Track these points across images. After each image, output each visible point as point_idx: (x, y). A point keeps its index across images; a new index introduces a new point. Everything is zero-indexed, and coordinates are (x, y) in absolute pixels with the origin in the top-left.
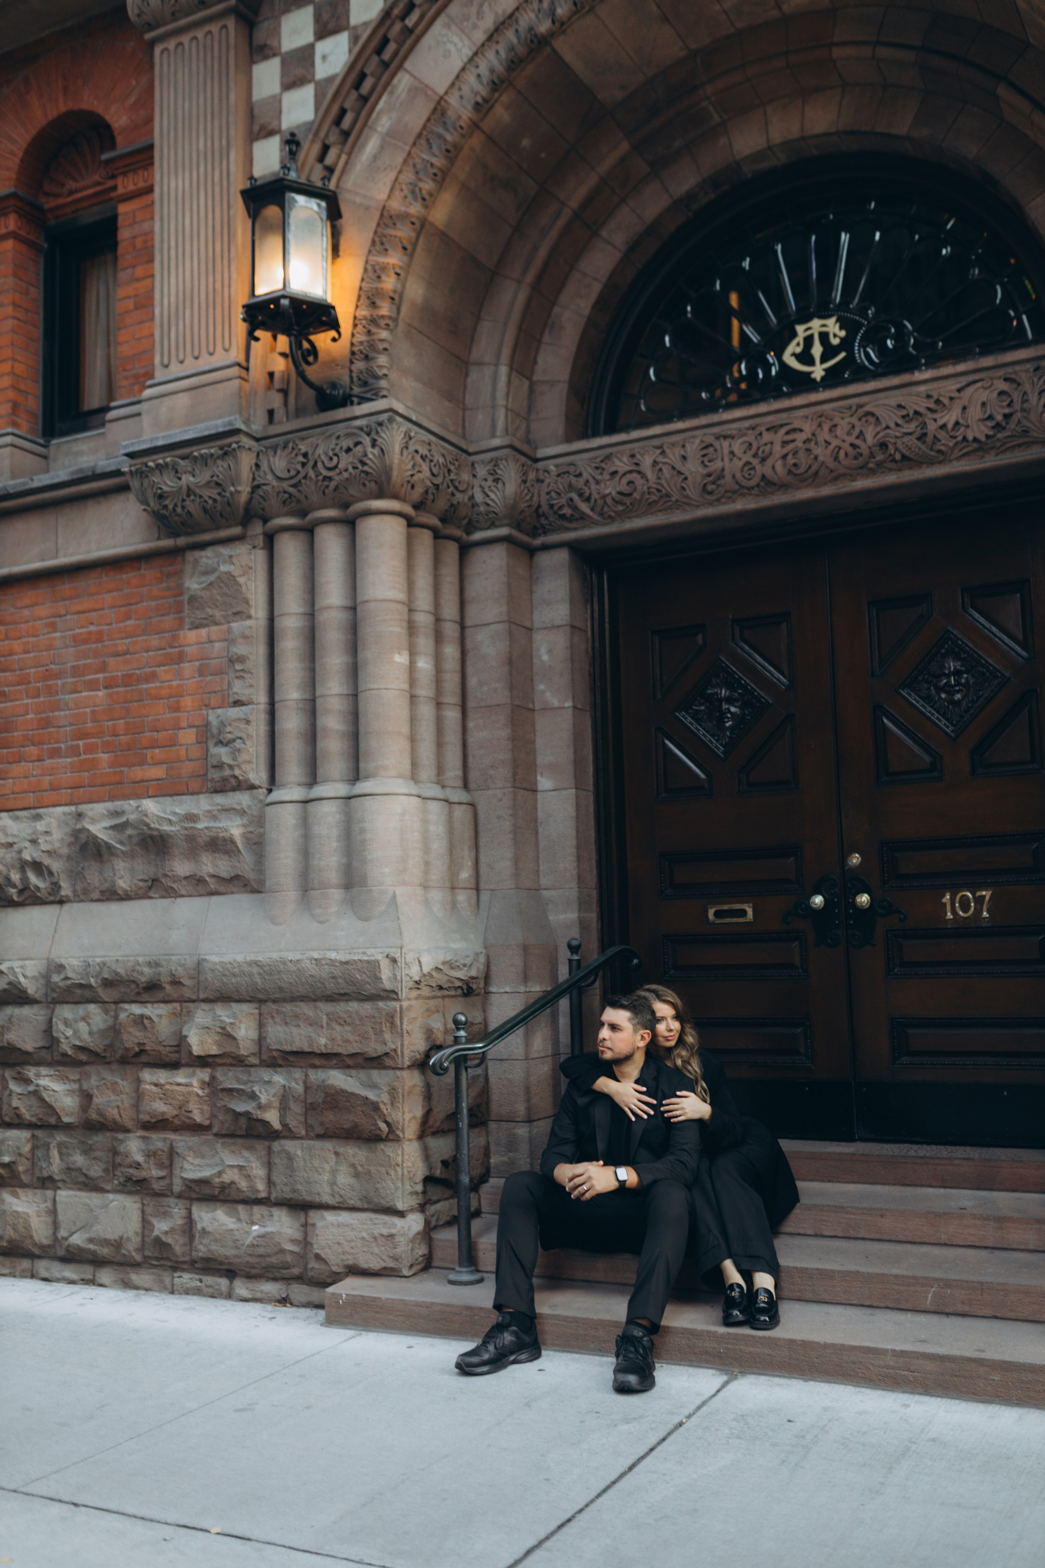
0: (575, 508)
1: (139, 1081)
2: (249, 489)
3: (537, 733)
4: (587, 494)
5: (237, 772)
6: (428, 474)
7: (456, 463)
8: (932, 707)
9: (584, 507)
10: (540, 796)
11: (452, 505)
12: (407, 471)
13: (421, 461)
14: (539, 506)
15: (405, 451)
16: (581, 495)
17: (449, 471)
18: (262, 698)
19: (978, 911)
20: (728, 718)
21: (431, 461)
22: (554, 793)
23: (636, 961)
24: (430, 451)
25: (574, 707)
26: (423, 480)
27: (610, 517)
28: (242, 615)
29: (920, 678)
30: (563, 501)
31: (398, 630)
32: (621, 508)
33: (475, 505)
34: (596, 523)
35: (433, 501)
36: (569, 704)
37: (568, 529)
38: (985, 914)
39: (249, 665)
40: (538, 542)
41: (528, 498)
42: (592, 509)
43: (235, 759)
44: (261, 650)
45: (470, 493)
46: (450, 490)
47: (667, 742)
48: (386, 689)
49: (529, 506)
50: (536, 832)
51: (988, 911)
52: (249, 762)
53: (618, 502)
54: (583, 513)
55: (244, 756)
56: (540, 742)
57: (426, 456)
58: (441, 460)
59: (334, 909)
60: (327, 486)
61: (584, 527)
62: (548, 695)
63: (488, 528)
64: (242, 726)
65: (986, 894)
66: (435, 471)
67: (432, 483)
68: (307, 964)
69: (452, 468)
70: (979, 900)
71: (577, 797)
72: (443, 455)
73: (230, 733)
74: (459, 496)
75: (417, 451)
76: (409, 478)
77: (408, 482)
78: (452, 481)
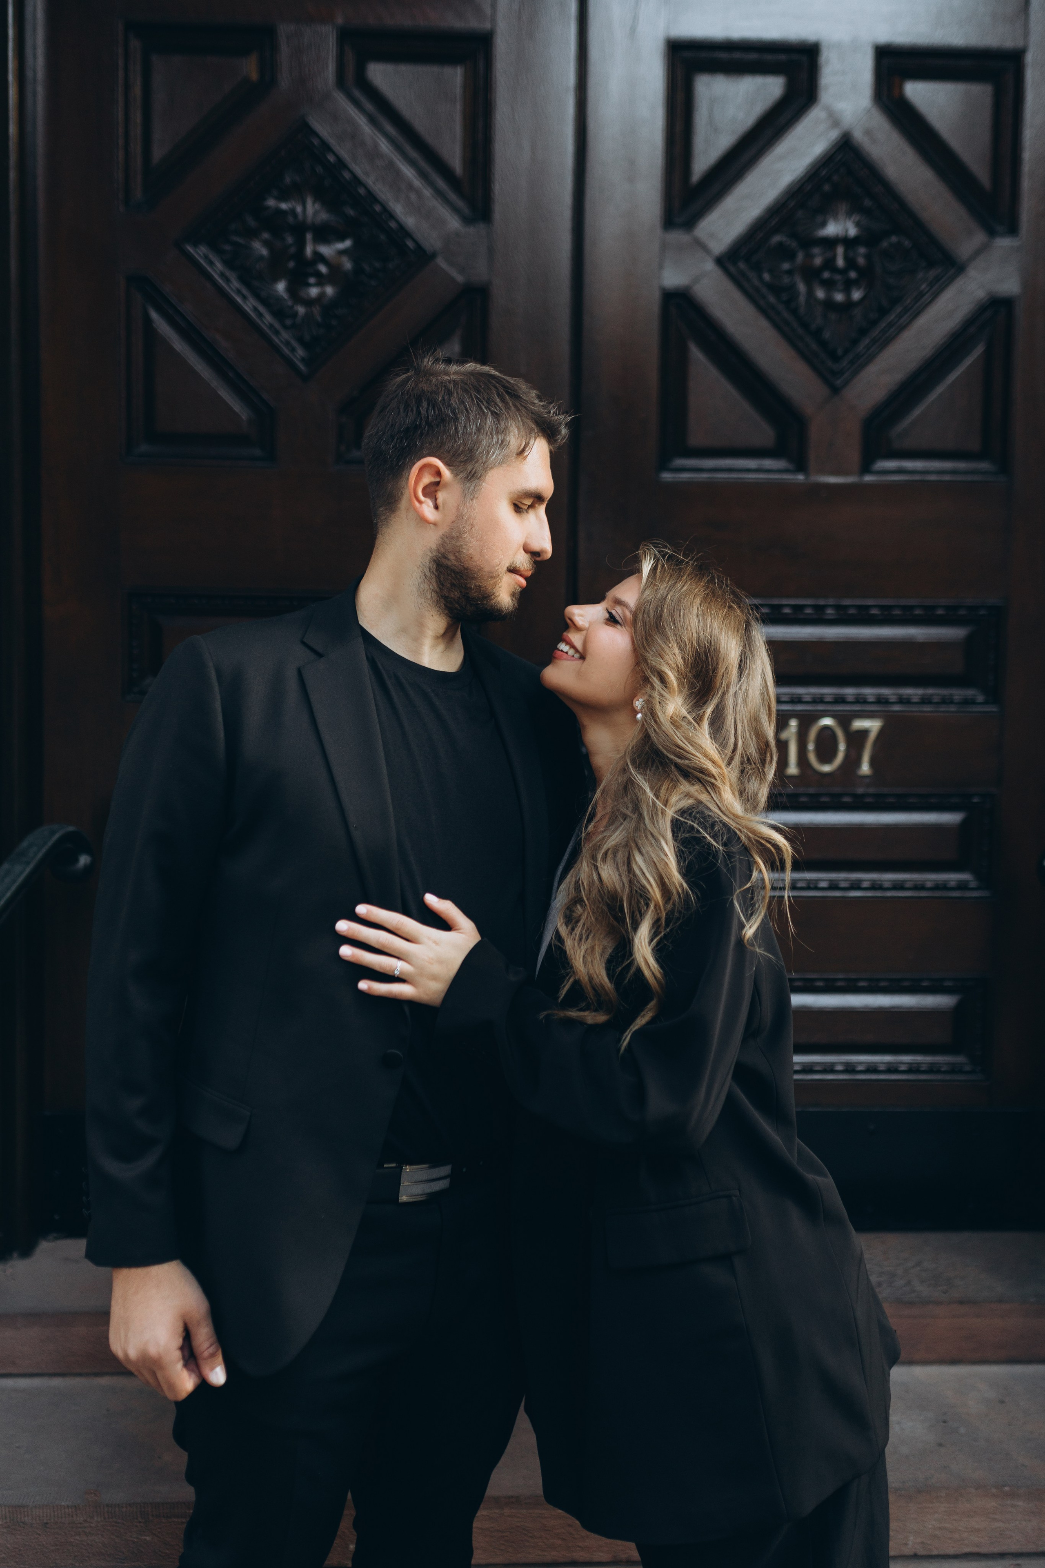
8: (794, 312)
19: (852, 761)
20: (318, 275)
23: (84, 860)
29: (777, 239)
38: (865, 768)
47: (154, 315)
51: (873, 763)
65: (872, 725)
70: (857, 739)
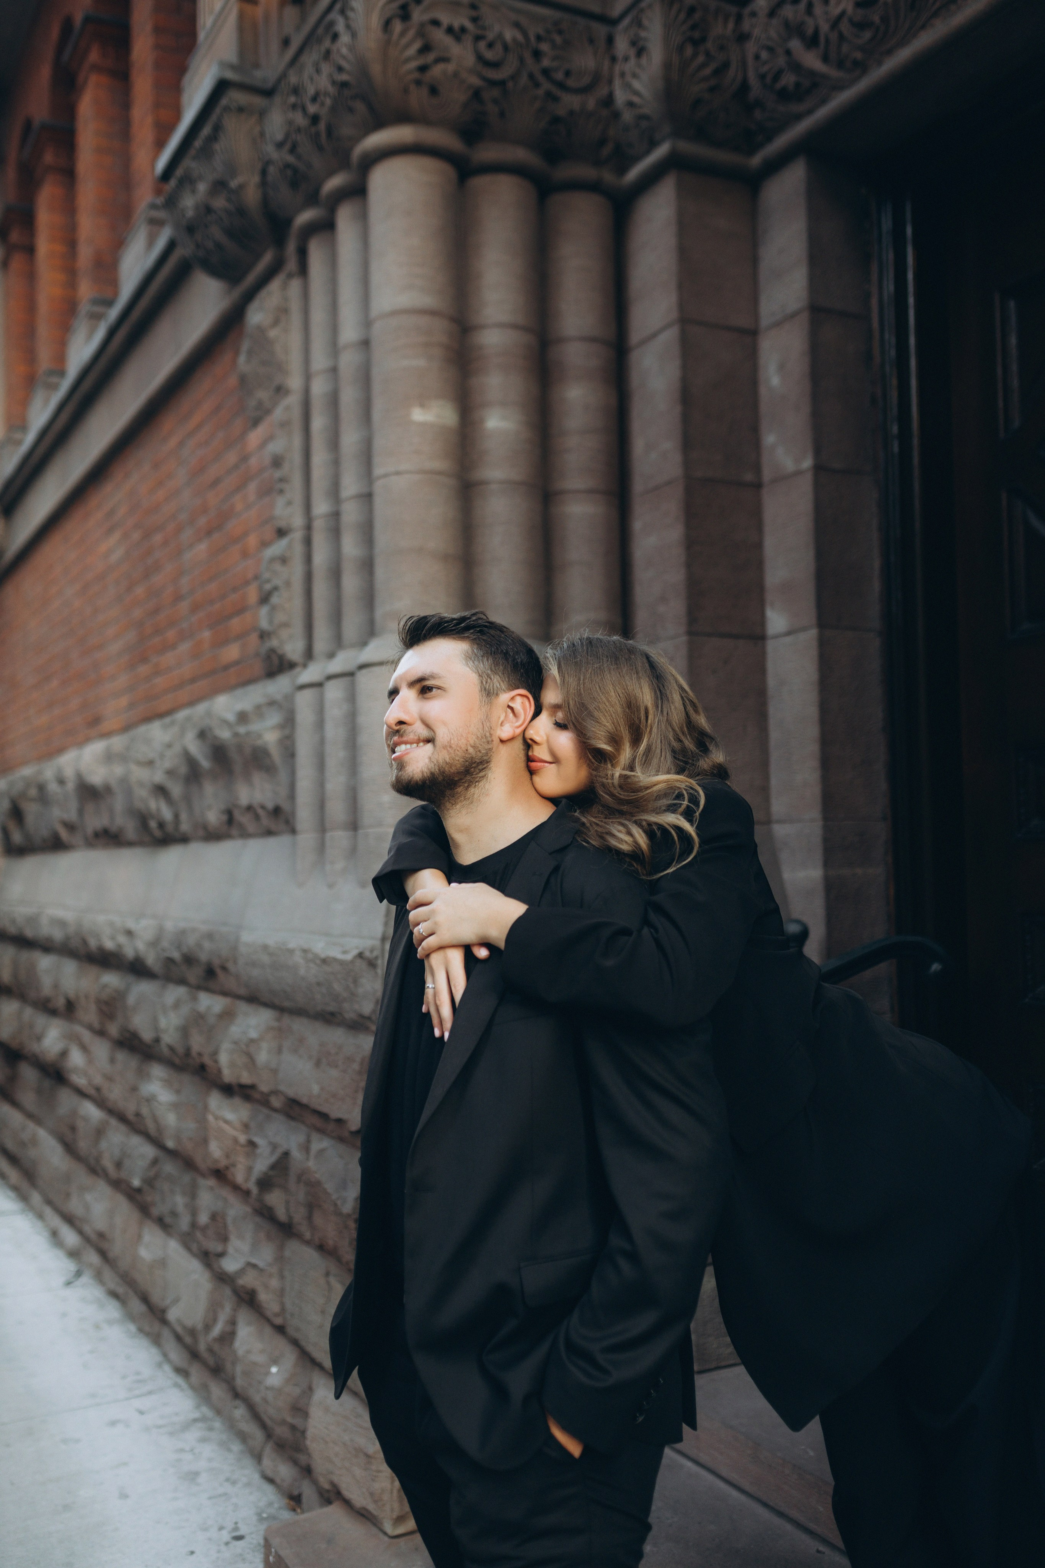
0: (796, 67)
1: (206, 1107)
2: (256, 179)
3: (768, 529)
4: (810, 31)
5: (274, 643)
6: (470, 60)
7: (558, 39)
9: (811, 60)
10: (770, 645)
11: (556, 120)
12: (408, 60)
13: (448, 40)
14: (745, 87)
15: (398, 26)
16: (801, 35)
17: (537, 54)
18: (298, 521)
21: (478, 38)
22: (788, 639)
23: (936, 967)
24: (474, 20)
25: (819, 469)
26: (456, 75)
27: (856, 63)
28: (280, 391)
30: (781, 61)
31: (421, 363)
32: (867, 35)
33: (616, 115)
34: (839, 87)
35: (502, 114)
36: (808, 463)
37: (799, 117)
39: (286, 466)
40: (756, 160)
41: (708, 71)
42: (825, 59)
43: (271, 622)
44: (297, 441)
45: (603, 91)
46: (540, 92)
48: (398, 473)
49: (712, 89)
50: (761, 716)
52: (286, 625)
53: (861, 26)
54: (812, 73)
55: (280, 617)
56: (770, 543)
57: (463, 30)
58: (509, 34)
59: (340, 865)
60: (318, 134)
61: (824, 101)
62: (780, 452)
63: (648, 152)
64: (278, 567)
66: (489, 55)
67: (484, 79)
68: (298, 958)
69: (544, 47)
71: (823, 643)
72: (517, 25)
73: (268, 581)
74: (571, 101)
75: (436, 23)
76: (416, 75)
77: (418, 83)
78: (546, 72)
